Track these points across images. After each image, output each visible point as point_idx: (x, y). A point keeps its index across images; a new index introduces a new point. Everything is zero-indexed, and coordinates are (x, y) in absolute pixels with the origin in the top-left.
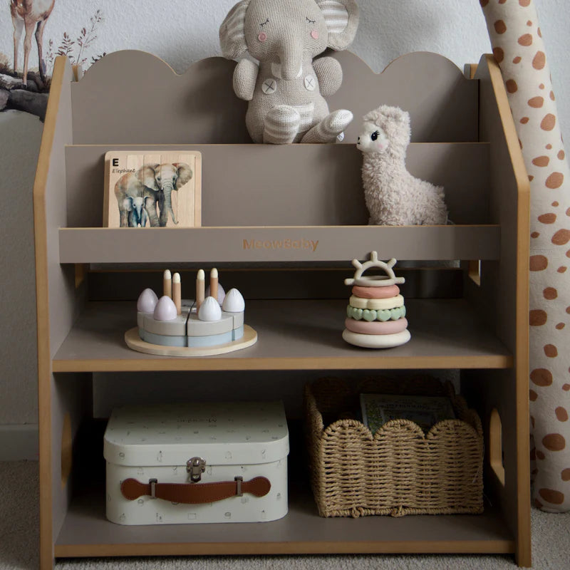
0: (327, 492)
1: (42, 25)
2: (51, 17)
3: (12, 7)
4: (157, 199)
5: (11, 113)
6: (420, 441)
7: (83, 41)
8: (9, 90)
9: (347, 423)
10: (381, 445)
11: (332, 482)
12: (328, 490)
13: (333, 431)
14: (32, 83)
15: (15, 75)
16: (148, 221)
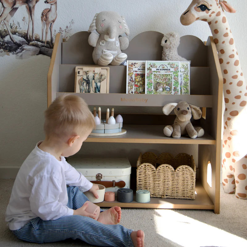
0: (139, 188)
1: (52, 24)
2: (55, 22)
3: (42, 18)
4: (87, 83)
5: (40, 56)
6: (173, 172)
7: (67, 30)
8: (40, 47)
9: (147, 164)
10: (159, 172)
11: (141, 185)
12: (139, 187)
13: (142, 167)
14: (48, 45)
15: (42, 42)
16: (84, 91)
